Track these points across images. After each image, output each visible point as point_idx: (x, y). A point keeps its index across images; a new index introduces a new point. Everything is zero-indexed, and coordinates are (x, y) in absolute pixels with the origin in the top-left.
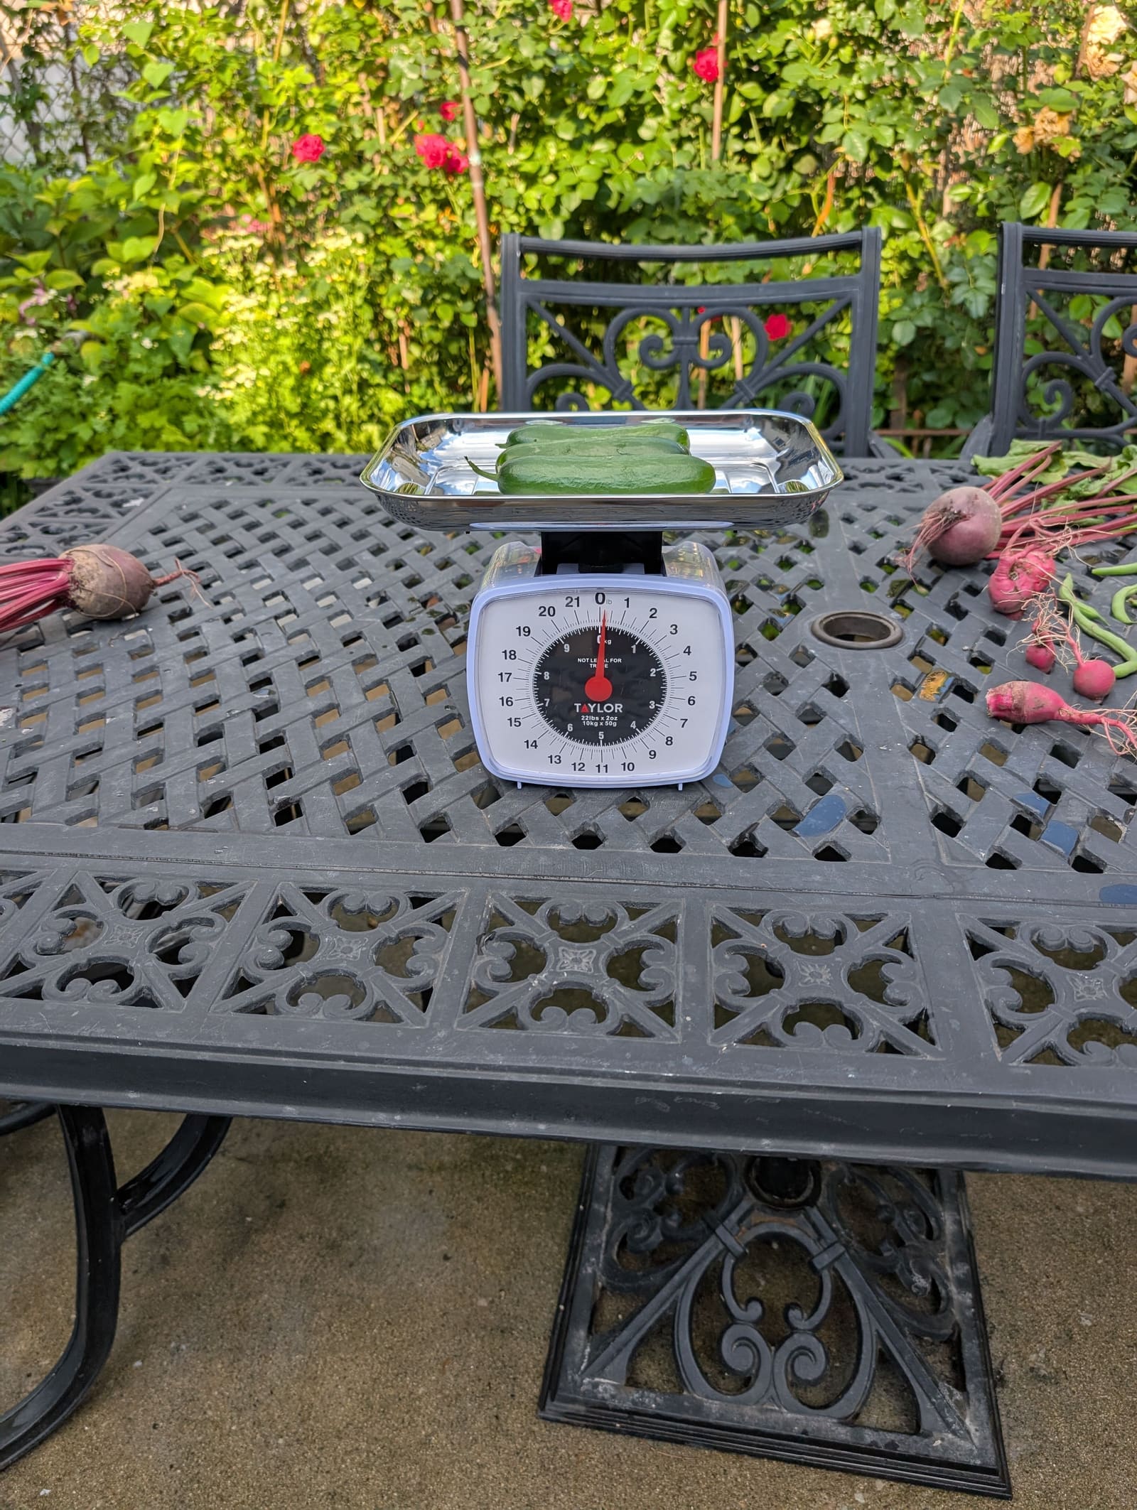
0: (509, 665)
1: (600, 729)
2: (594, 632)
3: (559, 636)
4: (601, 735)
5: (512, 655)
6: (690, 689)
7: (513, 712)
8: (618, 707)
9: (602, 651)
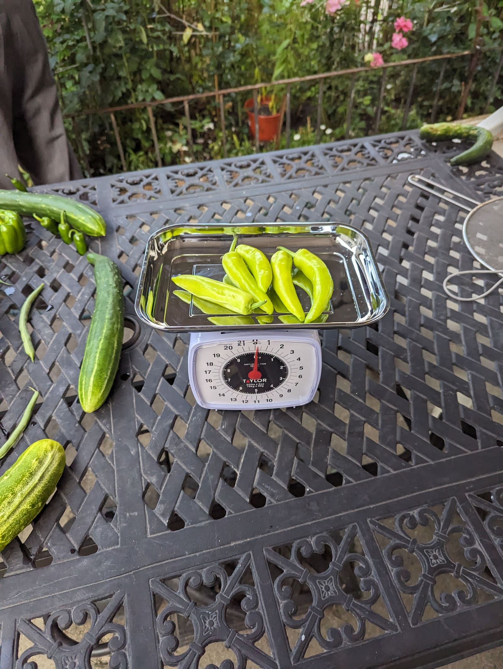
0: (210, 368)
1: (255, 388)
2: (252, 355)
3: (235, 356)
4: (256, 390)
5: (211, 364)
6: (300, 372)
7: (212, 384)
8: (265, 380)
9: (256, 361)
